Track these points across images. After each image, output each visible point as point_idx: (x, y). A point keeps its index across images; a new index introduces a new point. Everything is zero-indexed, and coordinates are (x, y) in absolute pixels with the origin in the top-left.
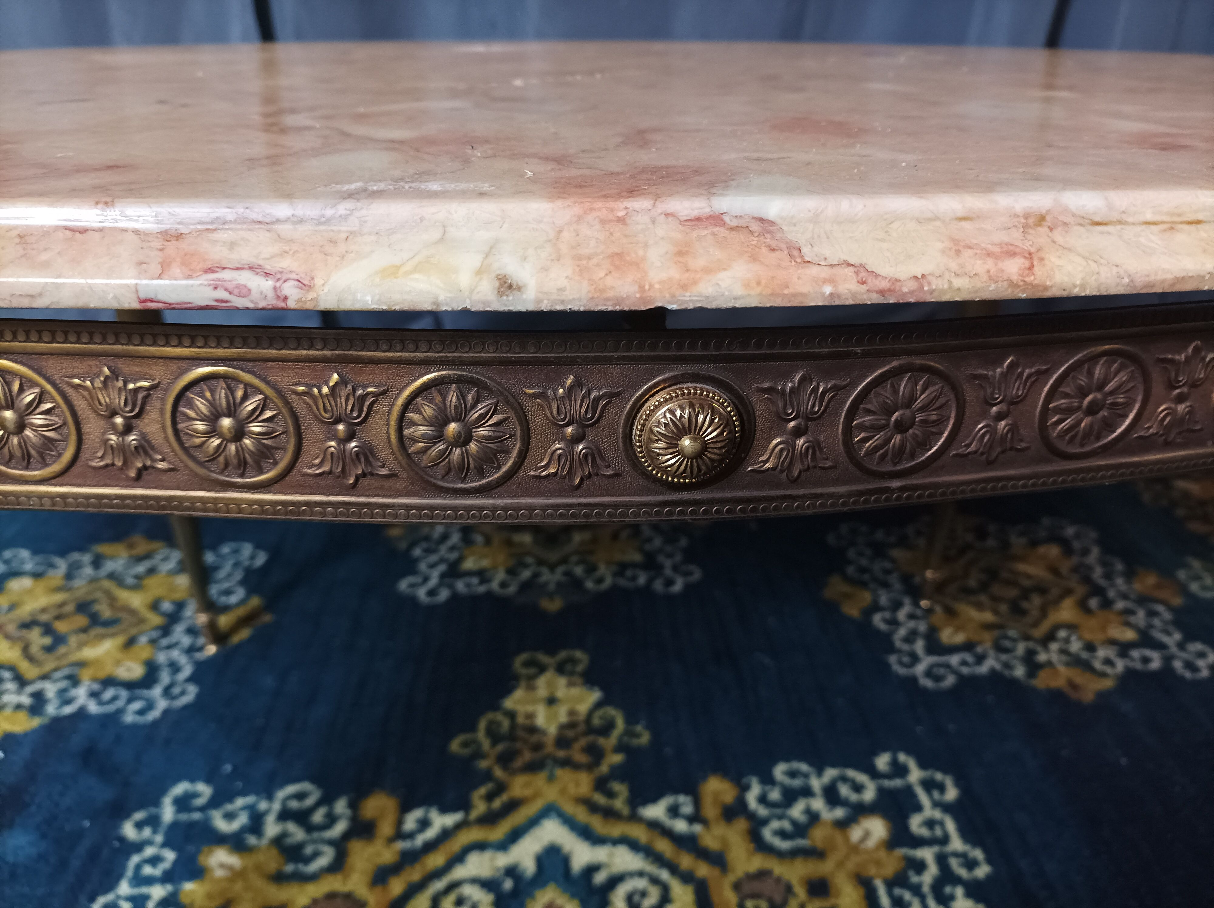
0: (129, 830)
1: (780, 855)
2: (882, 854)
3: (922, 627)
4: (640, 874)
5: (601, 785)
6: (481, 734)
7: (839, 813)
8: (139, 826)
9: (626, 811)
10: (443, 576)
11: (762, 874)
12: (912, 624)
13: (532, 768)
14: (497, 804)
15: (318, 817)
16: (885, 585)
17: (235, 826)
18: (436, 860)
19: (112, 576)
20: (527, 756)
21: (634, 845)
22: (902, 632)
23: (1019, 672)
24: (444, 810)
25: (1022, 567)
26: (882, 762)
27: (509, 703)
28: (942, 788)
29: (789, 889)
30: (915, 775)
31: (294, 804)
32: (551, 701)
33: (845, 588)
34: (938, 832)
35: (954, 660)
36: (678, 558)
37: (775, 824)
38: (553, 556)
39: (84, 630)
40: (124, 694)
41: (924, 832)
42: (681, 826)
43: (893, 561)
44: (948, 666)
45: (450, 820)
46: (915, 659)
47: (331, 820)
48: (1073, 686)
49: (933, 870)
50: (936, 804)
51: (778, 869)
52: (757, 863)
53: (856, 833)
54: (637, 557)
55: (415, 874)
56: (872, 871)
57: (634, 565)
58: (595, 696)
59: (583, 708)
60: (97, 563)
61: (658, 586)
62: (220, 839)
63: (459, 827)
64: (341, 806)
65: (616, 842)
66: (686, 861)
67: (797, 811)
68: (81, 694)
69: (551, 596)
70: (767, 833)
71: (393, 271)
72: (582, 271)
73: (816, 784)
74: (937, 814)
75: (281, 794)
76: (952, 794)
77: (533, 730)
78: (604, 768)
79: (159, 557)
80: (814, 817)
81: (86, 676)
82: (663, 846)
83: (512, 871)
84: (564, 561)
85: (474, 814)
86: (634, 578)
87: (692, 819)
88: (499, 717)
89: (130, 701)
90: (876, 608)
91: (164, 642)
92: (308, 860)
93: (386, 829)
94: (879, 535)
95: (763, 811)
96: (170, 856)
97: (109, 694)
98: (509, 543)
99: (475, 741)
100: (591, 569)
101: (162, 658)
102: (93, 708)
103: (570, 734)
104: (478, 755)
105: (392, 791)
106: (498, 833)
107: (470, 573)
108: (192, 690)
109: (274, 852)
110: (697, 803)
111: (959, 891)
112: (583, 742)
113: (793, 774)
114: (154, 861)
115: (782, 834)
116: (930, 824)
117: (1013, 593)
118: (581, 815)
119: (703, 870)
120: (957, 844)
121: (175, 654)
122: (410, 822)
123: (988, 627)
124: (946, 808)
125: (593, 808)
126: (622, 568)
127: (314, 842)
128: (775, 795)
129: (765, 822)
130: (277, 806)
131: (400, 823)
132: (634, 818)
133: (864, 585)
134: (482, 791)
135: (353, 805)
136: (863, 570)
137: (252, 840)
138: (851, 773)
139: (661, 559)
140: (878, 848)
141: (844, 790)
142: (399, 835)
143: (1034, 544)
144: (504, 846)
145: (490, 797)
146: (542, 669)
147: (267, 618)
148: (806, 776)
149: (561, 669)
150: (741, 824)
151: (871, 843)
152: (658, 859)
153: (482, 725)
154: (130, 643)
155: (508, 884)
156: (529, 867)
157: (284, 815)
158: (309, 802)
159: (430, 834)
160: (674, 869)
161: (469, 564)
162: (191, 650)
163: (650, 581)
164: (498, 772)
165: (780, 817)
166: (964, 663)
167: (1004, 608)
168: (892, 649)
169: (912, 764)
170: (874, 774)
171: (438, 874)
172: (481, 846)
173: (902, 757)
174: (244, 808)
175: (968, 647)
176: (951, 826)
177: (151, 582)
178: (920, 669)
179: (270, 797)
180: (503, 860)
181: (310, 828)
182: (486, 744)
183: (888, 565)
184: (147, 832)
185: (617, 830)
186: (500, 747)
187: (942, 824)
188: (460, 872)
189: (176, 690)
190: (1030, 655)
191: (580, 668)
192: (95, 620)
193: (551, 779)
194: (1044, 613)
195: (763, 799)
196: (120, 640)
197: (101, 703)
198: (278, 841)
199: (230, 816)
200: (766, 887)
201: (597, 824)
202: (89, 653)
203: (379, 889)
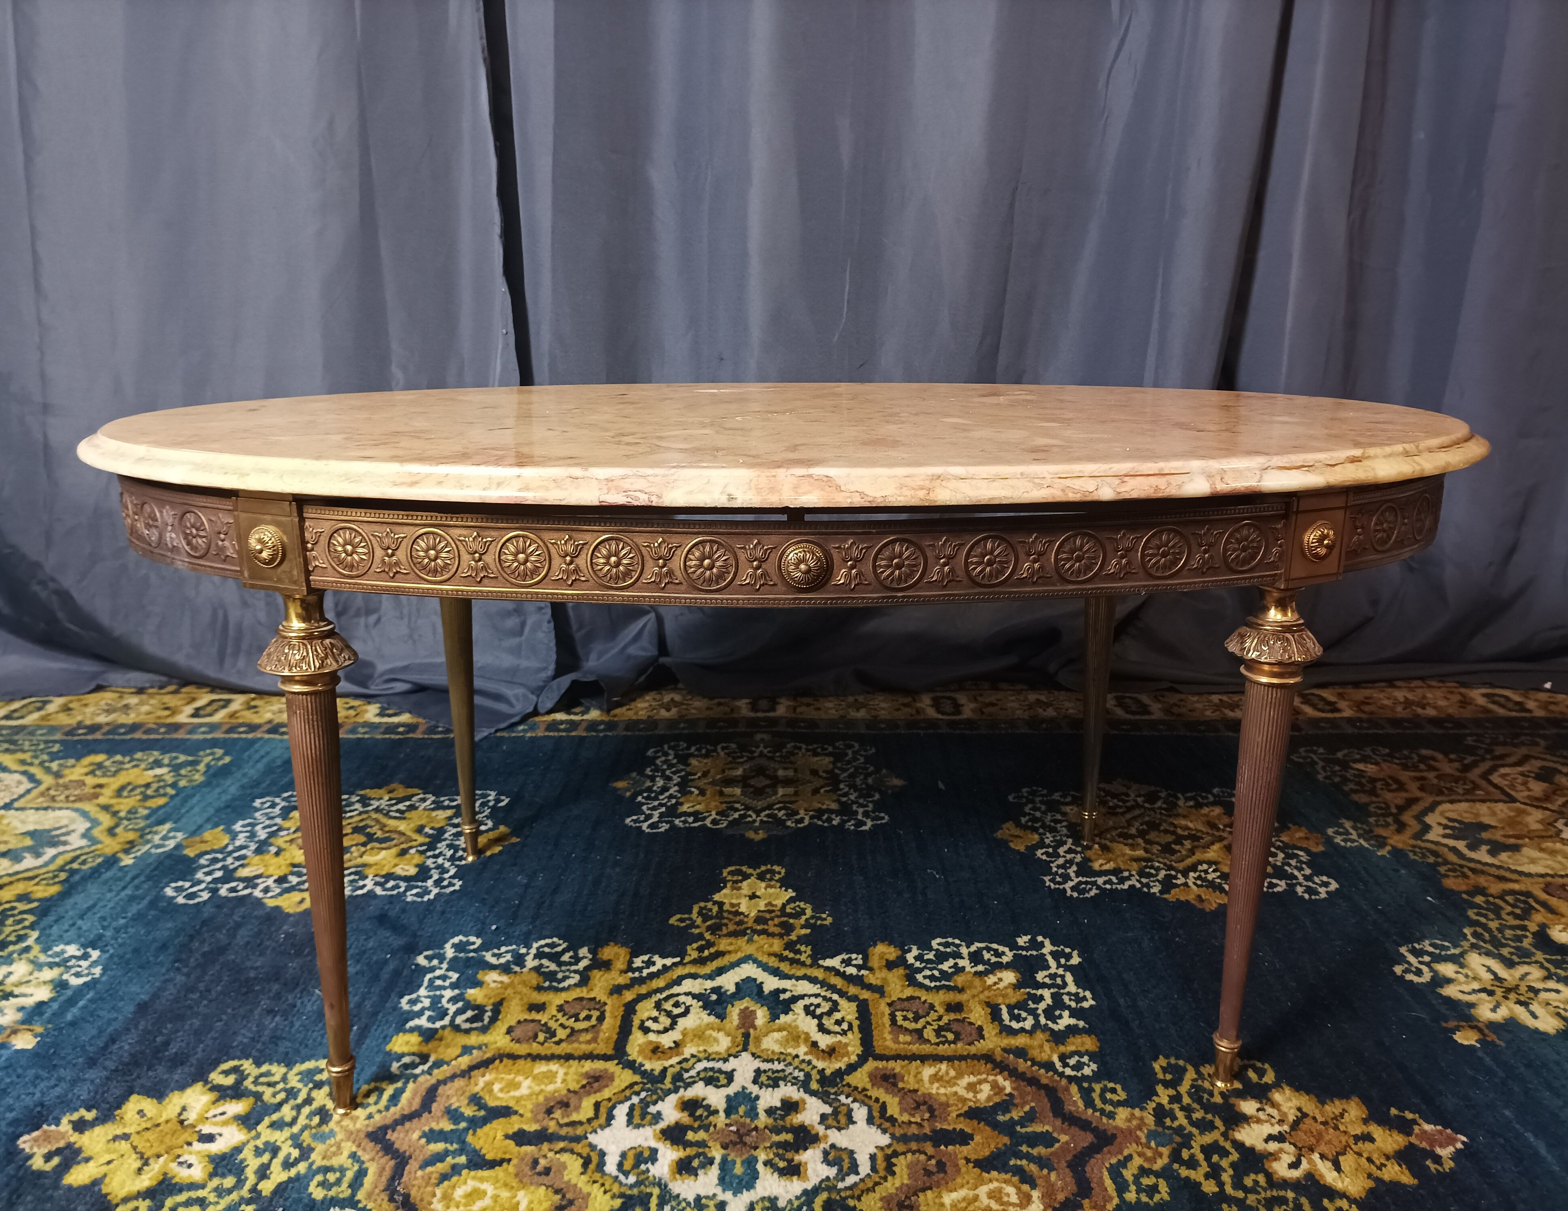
0: (421, 960)
1: (928, 989)
2: (1010, 991)
3: (1078, 858)
4: (817, 996)
5: (790, 946)
6: (694, 915)
7: (980, 968)
8: (429, 958)
9: (809, 961)
10: (661, 815)
11: (911, 998)
12: (1069, 856)
13: (735, 934)
14: (706, 953)
15: (566, 957)
16: (1053, 830)
17: (502, 960)
18: (660, 983)
19: (377, 810)
20: (732, 927)
21: (813, 980)
22: (1061, 861)
23: (1156, 889)
24: (663, 956)
25: (1183, 822)
26: (1022, 941)
27: (717, 897)
28: (1068, 957)
29: (932, 1007)
30: (1048, 948)
31: (547, 950)
32: (753, 896)
33: (1017, 832)
34: (1059, 981)
35: (1100, 881)
36: (871, 807)
37: (927, 973)
38: (760, 804)
39: (364, 844)
40: (403, 884)
41: (1047, 980)
42: (850, 970)
43: (1064, 814)
44: (1094, 883)
45: (669, 962)
46: (1066, 878)
47: (577, 960)
48: (1199, 898)
49: (1049, 1001)
50: (1059, 966)
51: (924, 996)
52: (909, 992)
53: (991, 980)
54: (834, 806)
55: (643, 990)
56: (1000, 1000)
57: (831, 811)
58: (791, 893)
59: (779, 903)
60: (365, 801)
61: (850, 825)
62: (493, 967)
63: (675, 964)
64: (584, 951)
65: (798, 979)
66: (853, 990)
67: (946, 966)
68: (369, 884)
69: (756, 831)
70: (919, 977)
71: (691, 492)
72: (758, 493)
73: (964, 951)
74: (1061, 971)
75: (535, 945)
76: (1075, 960)
77: (737, 913)
78: (793, 937)
79: (414, 799)
80: (959, 970)
81: (370, 873)
82: (838, 982)
83: (717, 990)
84: (770, 807)
85: (687, 959)
86: (829, 820)
87: (859, 967)
88: (709, 905)
89: (407, 889)
90: (1041, 844)
91: (429, 854)
92: (560, 981)
93: (620, 964)
94: (1056, 796)
95: (918, 964)
96: (455, 976)
97: (391, 884)
98: (721, 793)
99: (690, 919)
100: (793, 813)
101: (430, 862)
102: (379, 891)
103: (768, 916)
104: (693, 925)
105: (624, 944)
106: (707, 969)
107: (685, 814)
108: (458, 884)
109: (534, 975)
110: (866, 959)
111: (1066, 1013)
112: (777, 921)
113: (946, 945)
114: (444, 978)
115: (932, 978)
116: (1053, 976)
117: (1170, 838)
118: (773, 962)
119: (865, 995)
120: (1072, 988)
121: (440, 860)
122: (638, 962)
123: (1137, 860)
124: (1067, 968)
125: (782, 958)
126: (820, 813)
127: (564, 972)
128: (931, 956)
129: (920, 970)
130: (533, 951)
131: (631, 962)
132: (815, 964)
133: (1034, 830)
134: (695, 945)
135: (593, 952)
136: (1035, 820)
137: (517, 969)
138: (995, 946)
139: (855, 807)
140: (1006, 988)
141: (987, 956)
142: (630, 968)
143: (1199, 806)
144: (711, 977)
145: (701, 949)
146: (746, 877)
147: (515, 840)
148: (958, 946)
149: (761, 877)
150: (901, 971)
151: (1001, 985)
152: (833, 988)
153: (696, 909)
154: (403, 853)
155: (714, 997)
156: (732, 989)
157: (539, 955)
158: (559, 949)
159: (653, 969)
160: (842, 994)
161: (685, 808)
162: (452, 859)
163: (843, 822)
164: (708, 936)
165: (931, 969)
166: (1109, 882)
167: (1156, 849)
168: (1048, 872)
169: (1047, 942)
170: (1013, 946)
171: (659, 990)
172: (694, 976)
173: (1040, 938)
174: (507, 952)
175: (1116, 872)
176: (1069, 978)
177: (413, 814)
178: (1071, 884)
179: (528, 947)
180: (709, 984)
181: (560, 964)
182: (699, 921)
183: (1059, 817)
184: (435, 962)
185: (801, 972)
186: (709, 923)
187: (1063, 977)
188: (676, 990)
189: (445, 883)
190: (1168, 877)
191: (777, 877)
192: (371, 838)
193: (750, 941)
194: (1192, 852)
195: (918, 958)
196: (394, 851)
197: (385, 890)
198: (537, 969)
199: (498, 956)
200: (915, 1006)
201: (785, 967)
202: (367, 859)
203: (615, 996)
